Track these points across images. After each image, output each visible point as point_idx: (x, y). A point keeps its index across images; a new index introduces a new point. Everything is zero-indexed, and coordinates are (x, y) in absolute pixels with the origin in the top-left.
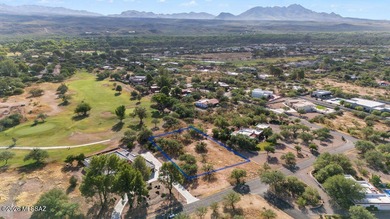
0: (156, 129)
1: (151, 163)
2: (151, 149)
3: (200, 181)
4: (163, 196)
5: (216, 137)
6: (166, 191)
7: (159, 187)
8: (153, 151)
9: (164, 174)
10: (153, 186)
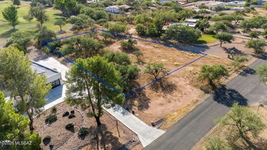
0: (61, 32)
1: (54, 71)
2: (54, 52)
3: (148, 92)
4: (83, 134)
5: (142, 34)
6: (89, 123)
7: (71, 115)
8: (59, 55)
9: (80, 88)
10: (59, 115)
